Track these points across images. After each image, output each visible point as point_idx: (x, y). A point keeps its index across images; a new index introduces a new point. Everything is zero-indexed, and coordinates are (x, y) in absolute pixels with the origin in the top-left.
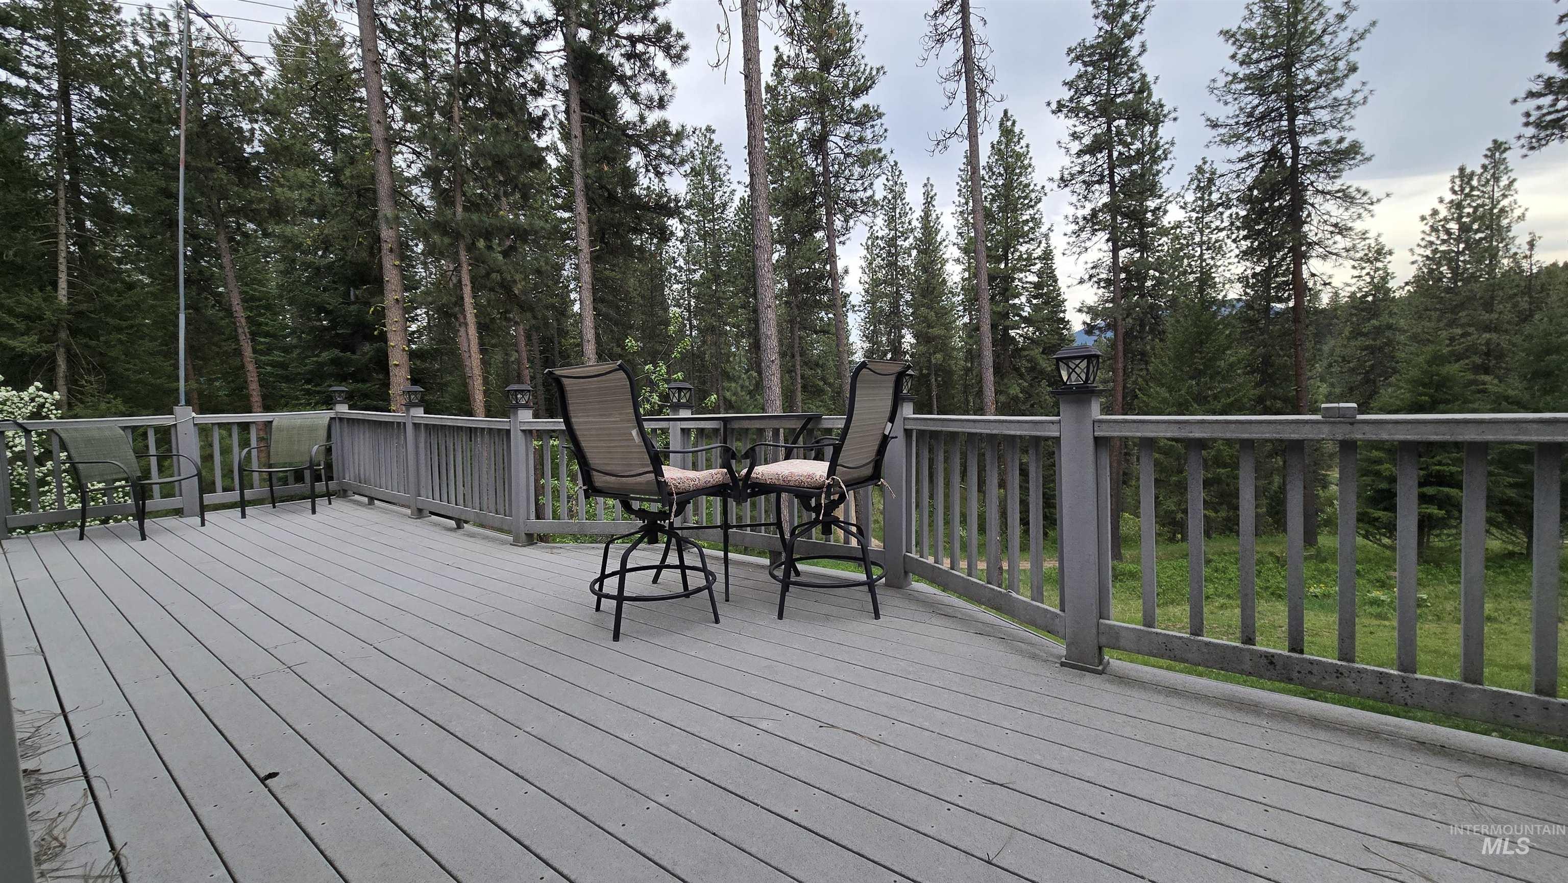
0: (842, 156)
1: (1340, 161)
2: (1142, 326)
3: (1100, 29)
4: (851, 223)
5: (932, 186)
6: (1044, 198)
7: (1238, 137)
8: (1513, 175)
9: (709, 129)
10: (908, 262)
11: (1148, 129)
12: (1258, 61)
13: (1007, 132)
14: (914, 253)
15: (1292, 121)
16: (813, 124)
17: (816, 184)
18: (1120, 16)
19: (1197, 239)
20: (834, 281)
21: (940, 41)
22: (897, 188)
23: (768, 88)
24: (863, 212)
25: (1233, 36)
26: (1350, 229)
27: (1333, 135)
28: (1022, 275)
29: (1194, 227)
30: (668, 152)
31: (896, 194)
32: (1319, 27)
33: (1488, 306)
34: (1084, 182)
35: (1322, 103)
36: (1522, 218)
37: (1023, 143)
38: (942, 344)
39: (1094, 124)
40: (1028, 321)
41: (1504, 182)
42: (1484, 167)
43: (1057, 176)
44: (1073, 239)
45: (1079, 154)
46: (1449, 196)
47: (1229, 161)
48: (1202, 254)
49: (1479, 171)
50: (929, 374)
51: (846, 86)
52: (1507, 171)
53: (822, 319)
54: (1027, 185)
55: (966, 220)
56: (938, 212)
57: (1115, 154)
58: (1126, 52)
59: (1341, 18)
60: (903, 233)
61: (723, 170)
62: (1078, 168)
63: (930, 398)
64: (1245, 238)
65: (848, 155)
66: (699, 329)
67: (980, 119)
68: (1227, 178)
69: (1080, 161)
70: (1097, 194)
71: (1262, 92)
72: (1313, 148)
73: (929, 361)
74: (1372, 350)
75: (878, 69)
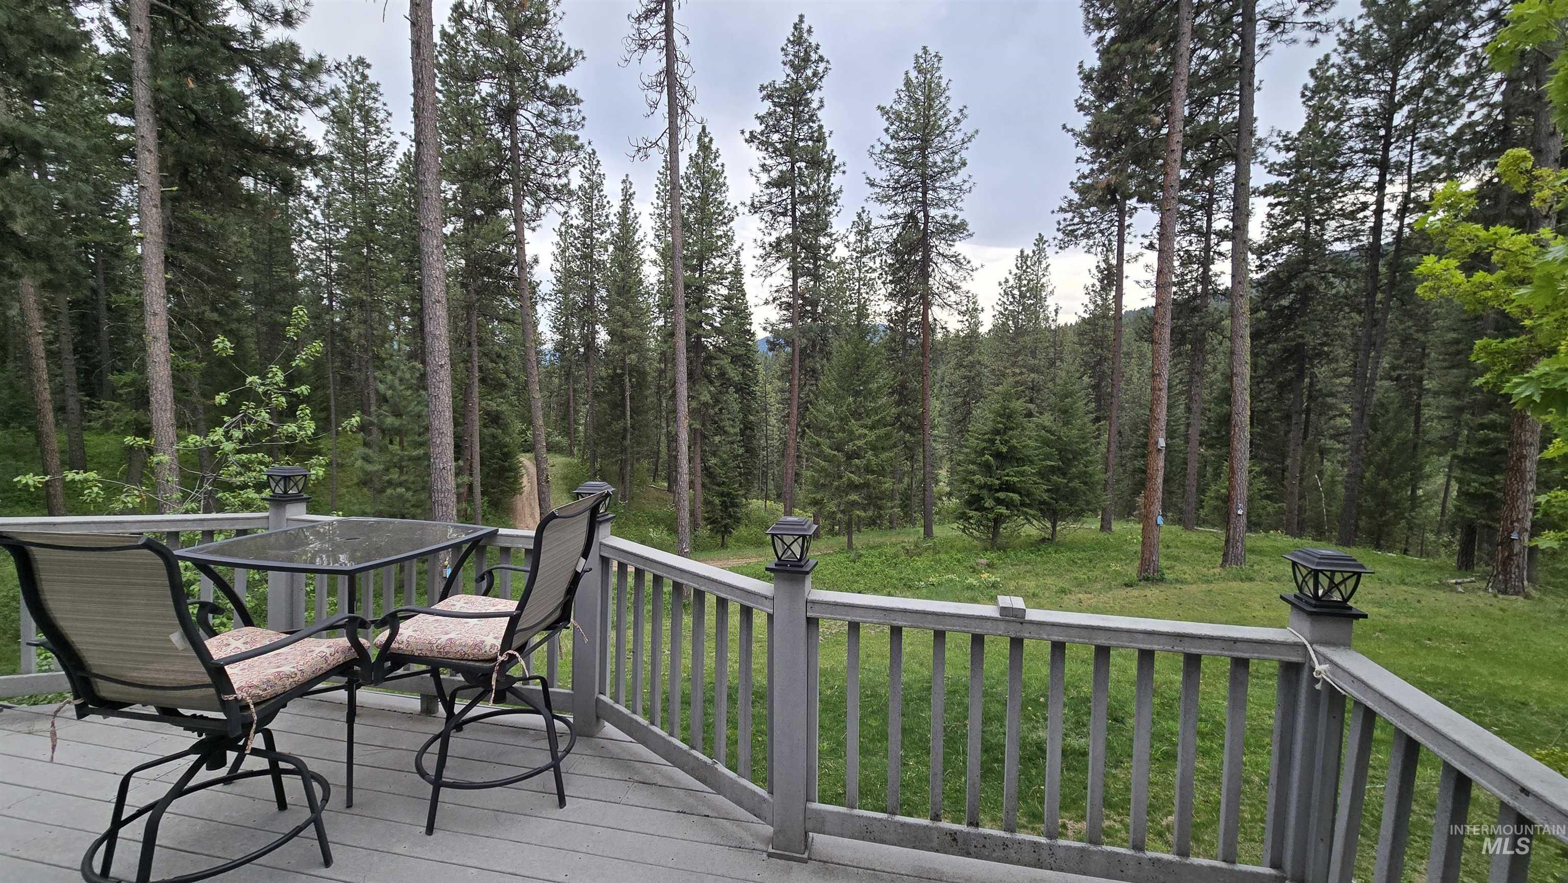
0: (534, 135)
1: (954, 233)
2: (814, 346)
3: (788, 76)
4: (543, 209)
5: (631, 183)
6: (736, 218)
7: (889, 198)
8: (1049, 261)
9: (361, 61)
10: (605, 256)
11: (822, 176)
12: (903, 139)
13: (705, 148)
14: (611, 248)
15: (924, 194)
16: (500, 91)
17: (502, 159)
18: (805, 68)
19: (857, 275)
20: (521, 269)
21: (643, 46)
22: (594, 178)
23: (444, 34)
24: (556, 199)
25: (887, 113)
26: (959, 288)
27: (950, 211)
28: (715, 287)
29: (854, 265)
30: (296, 84)
31: (594, 186)
32: (944, 123)
33: (1033, 354)
34: (771, 211)
35: (944, 184)
36: (1052, 292)
37: (719, 161)
38: (638, 345)
39: (780, 161)
40: (718, 331)
41: (1044, 265)
42: (1034, 252)
43: (749, 202)
44: (761, 262)
45: (768, 185)
46: (1015, 271)
47: (882, 216)
48: (859, 289)
49: (1031, 254)
50: (623, 374)
51: (540, 59)
52: (1046, 258)
53: (506, 306)
54: (722, 203)
55: (664, 223)
56: (637, 211)
57: (797, 192)
58: (808, 103)
59: (958, 121)
60: (600, 226)
61: (382, 115)
62: (766, 198)
63: (624, 398)
64: (891, 282)
65: (540, 135)
66: (343, 302)
67: (681, 135)
68: (880, 231)
69: (768, 191)
70: (782, 224)
71: (905, 164)
72: (938, 219)
73: (623, 360)
74: (969, 379)
75: (577, 53)
